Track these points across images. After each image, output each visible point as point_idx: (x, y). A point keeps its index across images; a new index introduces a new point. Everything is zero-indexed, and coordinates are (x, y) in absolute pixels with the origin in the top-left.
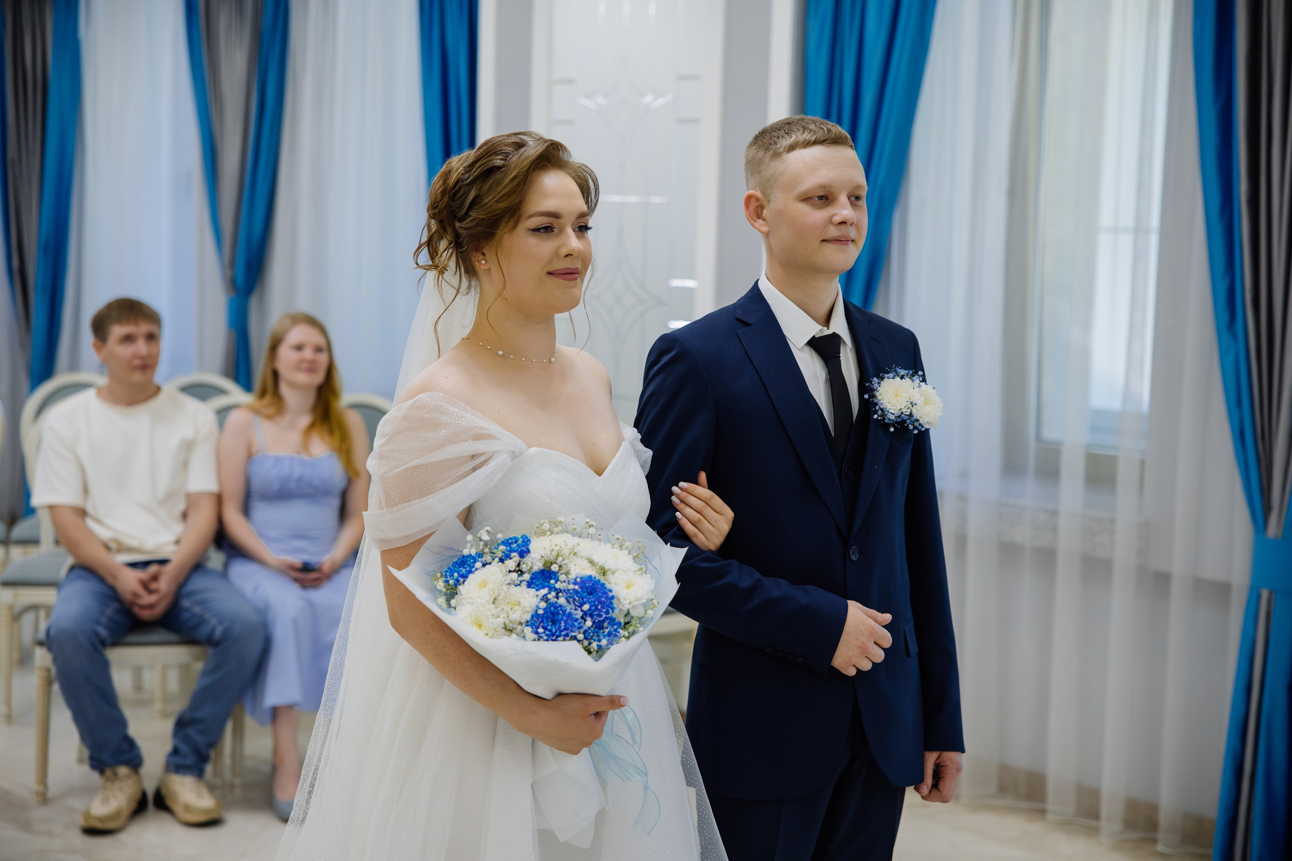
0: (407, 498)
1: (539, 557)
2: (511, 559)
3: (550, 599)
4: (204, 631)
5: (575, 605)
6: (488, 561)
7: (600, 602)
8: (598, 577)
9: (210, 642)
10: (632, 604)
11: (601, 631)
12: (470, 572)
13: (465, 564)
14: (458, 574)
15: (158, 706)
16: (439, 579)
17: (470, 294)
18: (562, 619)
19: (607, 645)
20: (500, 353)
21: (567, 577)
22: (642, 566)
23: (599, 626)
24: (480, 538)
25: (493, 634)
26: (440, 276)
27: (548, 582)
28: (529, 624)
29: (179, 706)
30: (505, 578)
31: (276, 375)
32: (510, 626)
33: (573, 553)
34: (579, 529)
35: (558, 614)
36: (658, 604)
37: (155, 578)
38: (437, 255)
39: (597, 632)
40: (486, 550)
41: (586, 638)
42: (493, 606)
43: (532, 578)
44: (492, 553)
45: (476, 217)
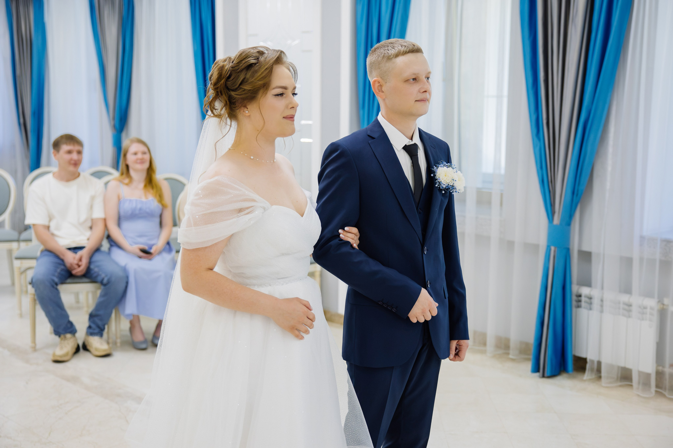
20: (252, 157)
31: (127, 166)
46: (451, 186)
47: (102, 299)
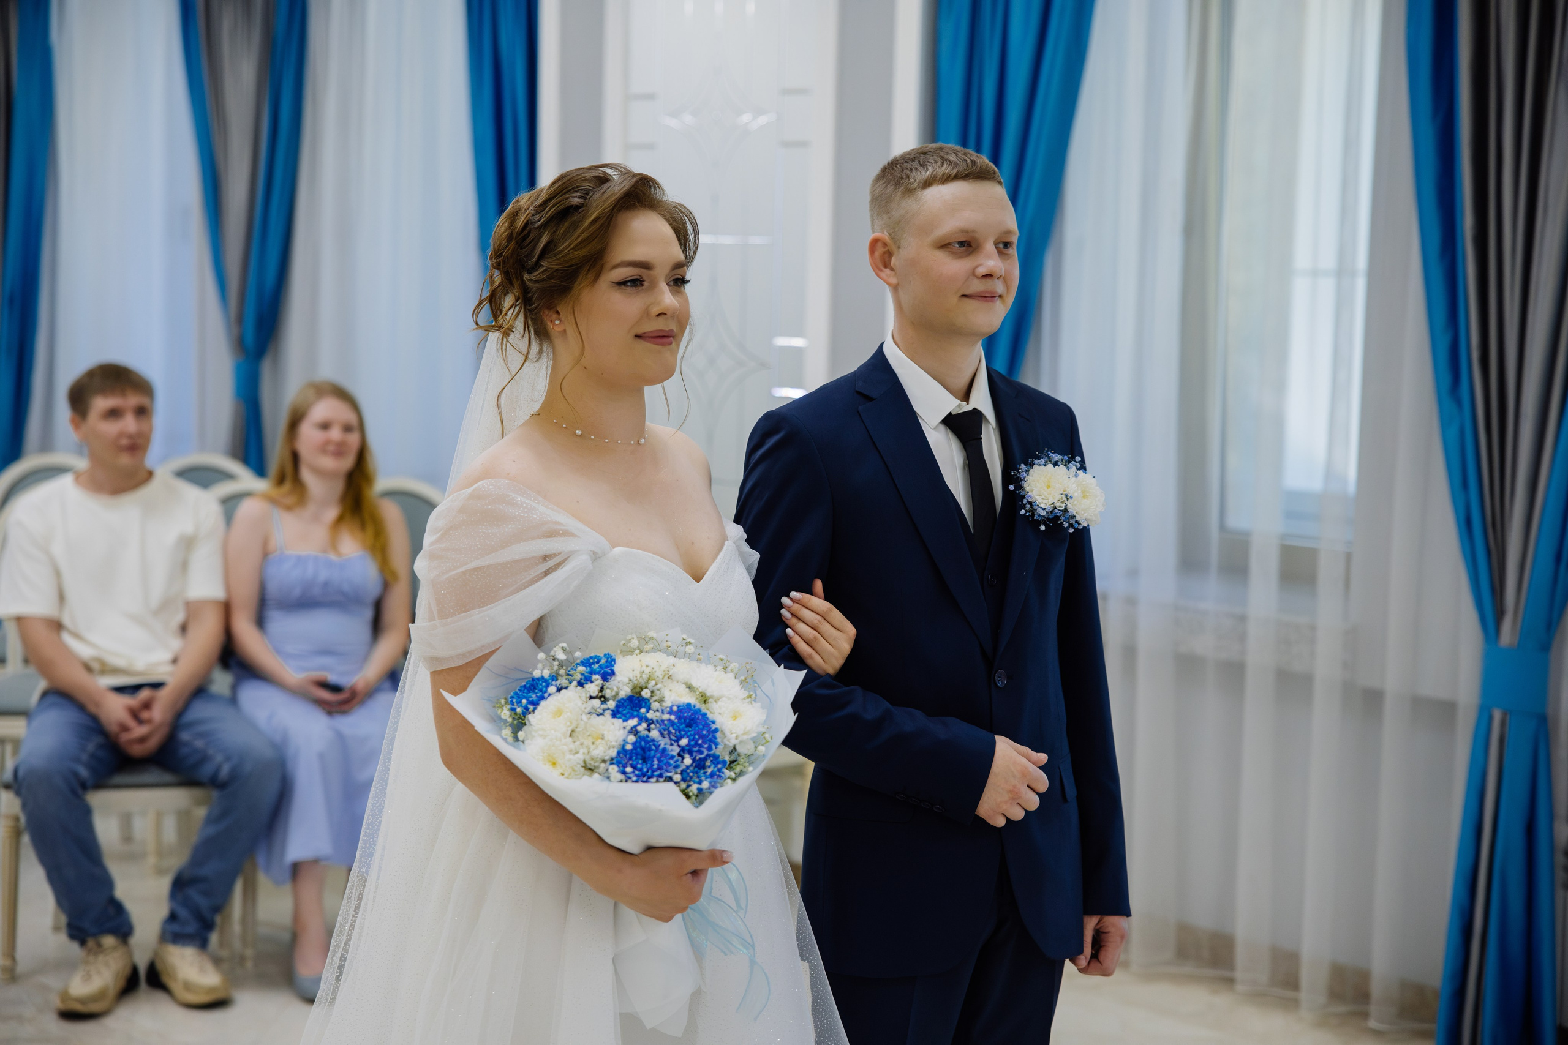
0: (464, 607)
1: (626, 680)
2: (592, 682)
3: (640, 732)
4: (207, 770)
5: (671, 739)
6: (564, 685)
7: (702, 736)
8: (699, 705)
9: (215, 783)
10: (740, 739)
11: (702, 771)
12: (542, 698)
13: (535, 688)
14: (527, 700)
15: (152, 860)
16: (503, 706)
17: (540, 361)
18: (654, 757)
19: (709, 788)
20: (579, 432)
21: (661, 706)
22: (751, 693)
23: (700, 765)
24: (554, 656)
25: (570, 774)
26: (505, 339)
27: (637, 711)
28: (614, 761)
29: (177, 861)
30: (585, 706)
31: (295, 458)
32: (590, 764)
33: (667, 676)
34: (674, 648)
35: (650, 750)
36: (771, 738)
37: (147, 705)
38: (501, 313)
39: (697, 773)
40: (562, 672)
41: (684, 780)
42: (570, 739)
43: (617, 706)
44: (569, 675)
45: (548, 268)
46: (1061, 511)
47: (211, 830)
